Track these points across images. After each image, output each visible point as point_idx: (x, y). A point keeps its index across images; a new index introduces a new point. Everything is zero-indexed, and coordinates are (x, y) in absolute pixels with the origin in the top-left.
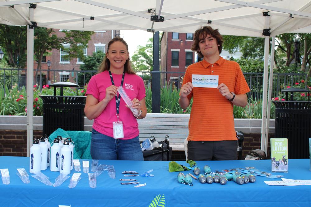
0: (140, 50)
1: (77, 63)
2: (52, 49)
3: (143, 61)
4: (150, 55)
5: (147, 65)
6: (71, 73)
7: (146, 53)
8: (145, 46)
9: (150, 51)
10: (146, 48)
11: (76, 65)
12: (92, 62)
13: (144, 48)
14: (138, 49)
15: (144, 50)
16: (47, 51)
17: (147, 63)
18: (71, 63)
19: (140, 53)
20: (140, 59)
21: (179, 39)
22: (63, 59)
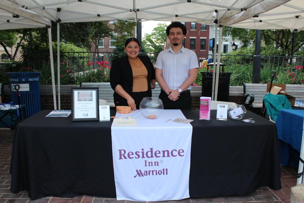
0: (147, 37)
1: (109, 47)
2: (105, 37)
3: (150, 45)
4: (155, 41)
5: (152, 48)
6: (105, 55)
7: (152, 39)
8: (150, 34)
9: (154, 38)
10: (151, 35)
11: (109, 49)
12: (122, 46)
13: (150, 35)
14: (146, 36)
15: (150, 37)
16: (101, 39)
17: (152, 47)
18: (105, 47)
19: (147, 40)
20: (147, 44)
21: (195, 29)
22: (112, 44)
